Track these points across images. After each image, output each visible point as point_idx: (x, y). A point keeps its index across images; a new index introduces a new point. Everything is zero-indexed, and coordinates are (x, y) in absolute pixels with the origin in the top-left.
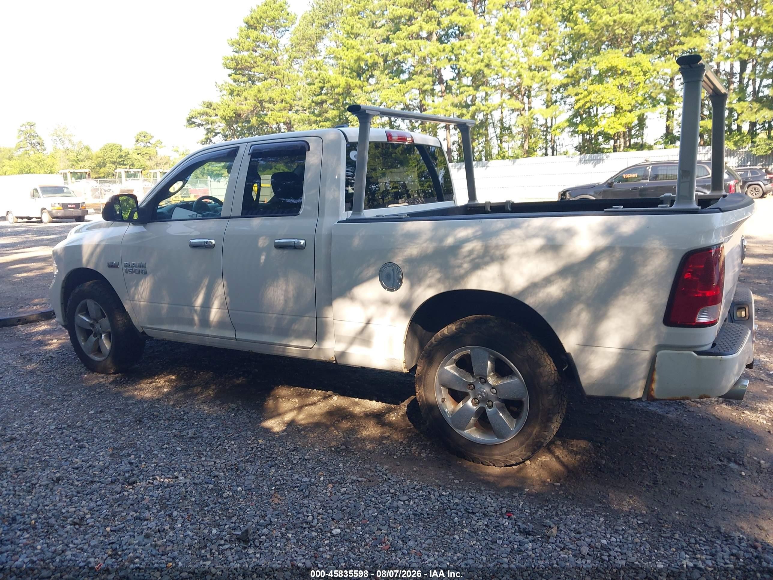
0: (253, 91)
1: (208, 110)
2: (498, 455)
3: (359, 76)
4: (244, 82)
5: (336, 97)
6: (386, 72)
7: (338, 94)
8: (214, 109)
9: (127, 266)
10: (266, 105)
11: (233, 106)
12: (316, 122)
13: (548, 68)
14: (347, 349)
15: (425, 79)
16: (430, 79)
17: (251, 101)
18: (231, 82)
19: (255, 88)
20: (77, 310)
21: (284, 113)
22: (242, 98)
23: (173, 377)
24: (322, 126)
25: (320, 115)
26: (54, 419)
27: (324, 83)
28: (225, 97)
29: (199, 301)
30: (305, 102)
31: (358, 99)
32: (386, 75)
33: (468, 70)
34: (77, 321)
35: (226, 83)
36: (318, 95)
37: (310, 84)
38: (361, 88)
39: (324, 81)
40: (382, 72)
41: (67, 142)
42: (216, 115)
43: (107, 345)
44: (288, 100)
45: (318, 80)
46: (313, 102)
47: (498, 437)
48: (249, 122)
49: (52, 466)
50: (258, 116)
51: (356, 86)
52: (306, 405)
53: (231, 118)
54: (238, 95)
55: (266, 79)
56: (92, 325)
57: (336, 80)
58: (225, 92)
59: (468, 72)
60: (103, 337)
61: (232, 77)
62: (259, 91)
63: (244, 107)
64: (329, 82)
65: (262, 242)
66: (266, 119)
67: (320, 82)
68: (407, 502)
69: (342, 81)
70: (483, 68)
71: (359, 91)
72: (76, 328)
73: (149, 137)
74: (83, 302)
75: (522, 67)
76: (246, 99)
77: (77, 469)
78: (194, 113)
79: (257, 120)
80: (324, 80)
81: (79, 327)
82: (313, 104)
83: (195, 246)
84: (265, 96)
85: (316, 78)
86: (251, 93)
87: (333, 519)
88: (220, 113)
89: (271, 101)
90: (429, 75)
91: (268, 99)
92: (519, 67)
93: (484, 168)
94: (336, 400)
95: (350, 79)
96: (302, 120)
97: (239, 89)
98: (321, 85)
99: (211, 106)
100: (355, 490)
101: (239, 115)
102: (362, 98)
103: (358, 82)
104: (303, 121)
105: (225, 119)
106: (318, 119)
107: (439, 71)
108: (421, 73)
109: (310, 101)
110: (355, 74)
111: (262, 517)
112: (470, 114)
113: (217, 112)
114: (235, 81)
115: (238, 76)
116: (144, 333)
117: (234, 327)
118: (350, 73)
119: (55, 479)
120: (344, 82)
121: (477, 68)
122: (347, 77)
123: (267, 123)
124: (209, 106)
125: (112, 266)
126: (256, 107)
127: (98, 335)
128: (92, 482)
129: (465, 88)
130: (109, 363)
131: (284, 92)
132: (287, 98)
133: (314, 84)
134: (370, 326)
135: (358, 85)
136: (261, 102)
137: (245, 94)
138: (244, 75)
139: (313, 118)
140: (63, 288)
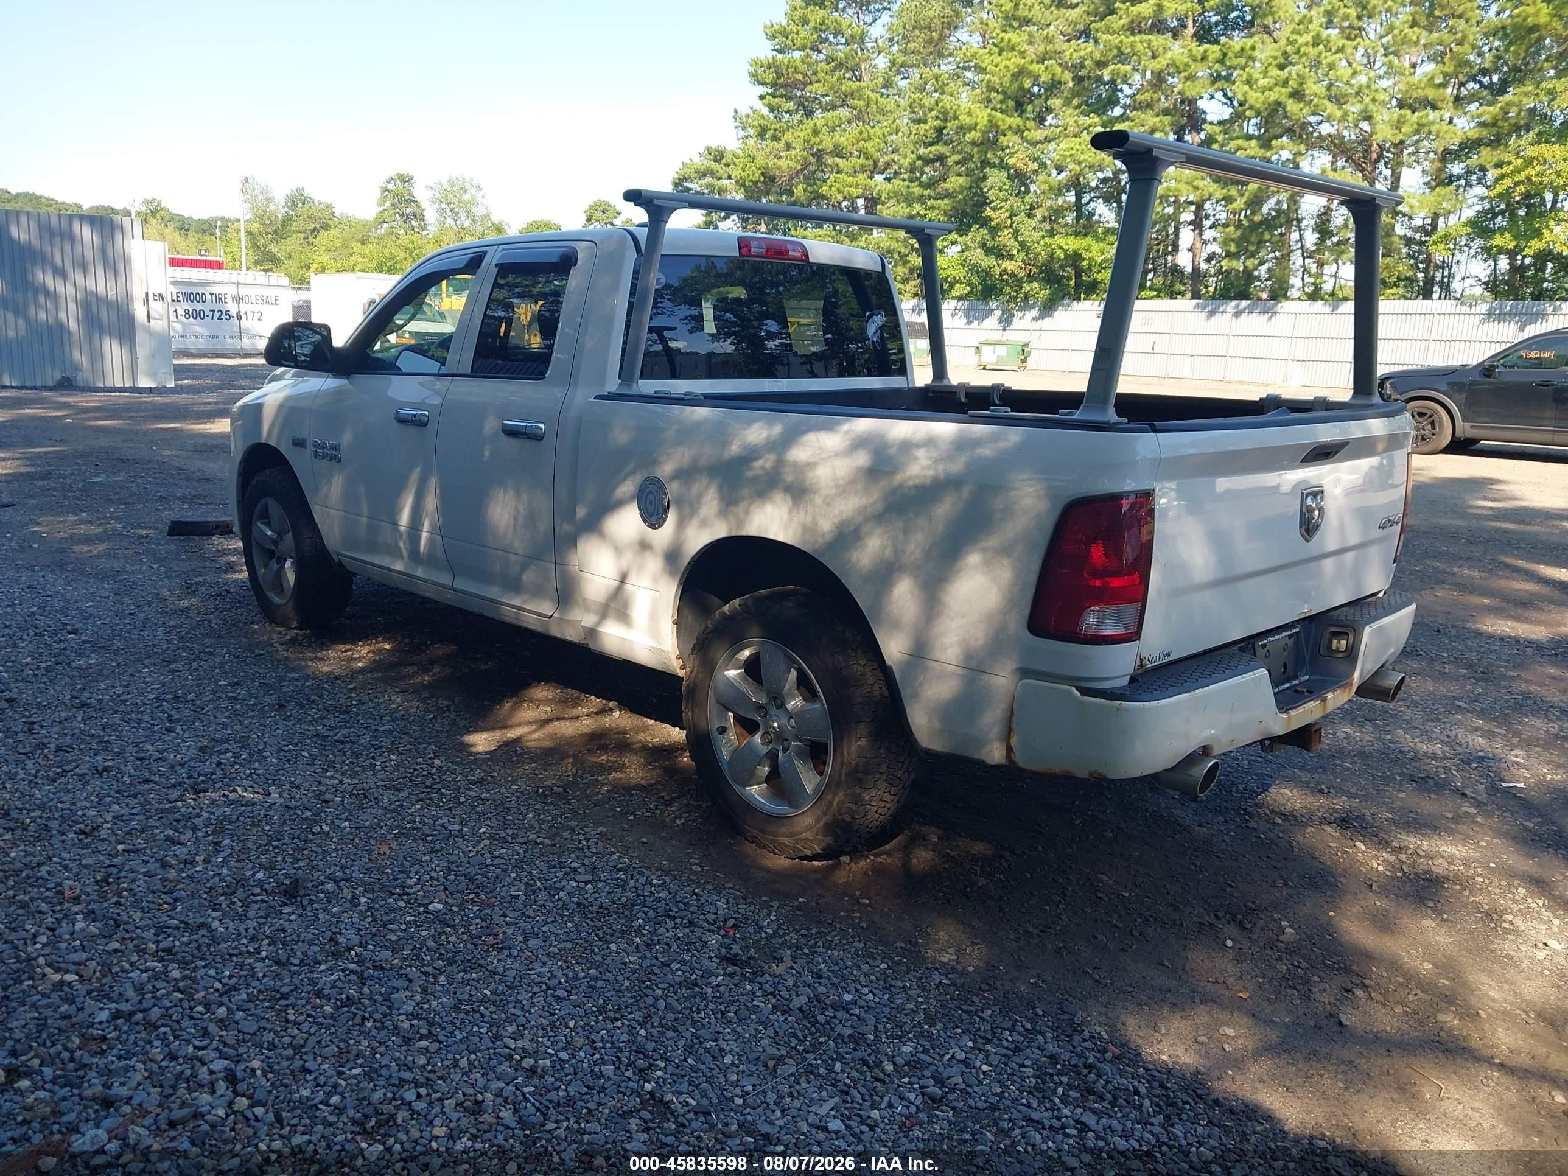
0: (803, 133)
1: (715, 166)
2: (784, 835)
3: (1020, 108)
4: (788, 112)
5: (968, 149)
6: (1075, 102)
7: (973, 143)
8: (727, 165)
9: (316, 445)
10: (829, 160)
11: (760, 161)
12: (922, 199)
13: (1439, 104)
14: (598, 624)
15: (1157, 119)
16: (1167, 119)
17: (797, 152)
18: (765, 111)
19: (810, 123)
20: (255, 517)
21: (862, 178)
22: (782, 144)
23: (387, 647)
24: (933, 208)
25: (931, 184)
26: (163, 685)
27: (945, 120)
28: (751, 142)
29: (404, 518)
30: (905, 157)
31: (1011, 155)
32: (1077, 107)
33: (1251, 101)
34: (255, 533)
35: (754, 111)
36: (931, 144)
37: (918, 121)
38: (1019, 131)
39: (945, 117)
40: (1067, 102)
41: (463, 215)
42: (729, 177)
43: (291, 576)
44: (872, 150)
45: (934, 113)
46: (919, 158)
47: (791, 806)
48: (790, 193)
49: (112, 751)
50: (811, 180)
51: (1010, 127)
52: (558, 719)
53: (755, 183)
54: (775, 138)
55: (834, 107)
56: (274, 542)
57: (969, 114)
58: (751, 132)
59: (1251, 107)
60: (288, 564)
61: (766, 101)
62: (816, 132)
63: (783, 163)
64: (956, 118)
65: (491, 425)
66: (824, 190)
67: (937, 118)
68: (582, 885)
69: (982, 116)
70: (1283, 99)
71: (1016, 139)
72: (254, 544)
73: (611, 213)
74: (262, 502)
75: (1374, 100)
76: (788, 147)
77: (140, 759)
78: (687, 171)
79: (805, 190)
80: (945, 113)
81: (258, 543)
82: (919, 163)
83: (403, 421)
84: (828, 144)
85: (931, 110)
86: (798, 136)
87: (446, 889)
88: (736, 173)
89: (838, 152)
90: (1166, 112)
91: (831, 148)
92: (1367, 100)
93: (1267, 316)
94: (619, 718)
95: (999, 115)
96: (895, 193)
97: (777, 126)
98: (937, 123)
99: (722, 158)
100: (518, 854)
101: (773, 179)
102: (1020, 155)
103: (1015, 121)
104: (895, 195)
105: (743, 185)
106: (927, 192)
107: (1192, 102)
108: (1149, 106)
109: (914, 156)
110: (1011, 103)
111: (343, 868)
112: (1244, 199)
113: (729, 170)
114: (772, 110)
115: (777, 100)
116: (340, 563)
117: (452, 568)
118: (1002, 102)
119: (100, 769)
120: (986, 119)
121: (1272, 99)
122: (994, 109)
123: (823, 197)
124: (718, 156)
125: (299, 444)
126: (806, 165)
127: (282, 561)
128: (148, 781)
129: (1240, 142)
130: (289, 610)
131: (865, 135)
132: (870, 147)
133: (925, 122)
134: (627, 587)
135: (1014, 126)
136: (819, 155)
137: (788, 136)
138: (789, 98)
139: (917, 190)
140: (239, 474)
